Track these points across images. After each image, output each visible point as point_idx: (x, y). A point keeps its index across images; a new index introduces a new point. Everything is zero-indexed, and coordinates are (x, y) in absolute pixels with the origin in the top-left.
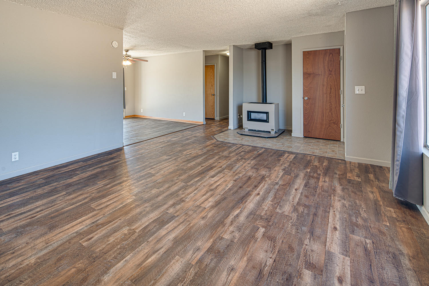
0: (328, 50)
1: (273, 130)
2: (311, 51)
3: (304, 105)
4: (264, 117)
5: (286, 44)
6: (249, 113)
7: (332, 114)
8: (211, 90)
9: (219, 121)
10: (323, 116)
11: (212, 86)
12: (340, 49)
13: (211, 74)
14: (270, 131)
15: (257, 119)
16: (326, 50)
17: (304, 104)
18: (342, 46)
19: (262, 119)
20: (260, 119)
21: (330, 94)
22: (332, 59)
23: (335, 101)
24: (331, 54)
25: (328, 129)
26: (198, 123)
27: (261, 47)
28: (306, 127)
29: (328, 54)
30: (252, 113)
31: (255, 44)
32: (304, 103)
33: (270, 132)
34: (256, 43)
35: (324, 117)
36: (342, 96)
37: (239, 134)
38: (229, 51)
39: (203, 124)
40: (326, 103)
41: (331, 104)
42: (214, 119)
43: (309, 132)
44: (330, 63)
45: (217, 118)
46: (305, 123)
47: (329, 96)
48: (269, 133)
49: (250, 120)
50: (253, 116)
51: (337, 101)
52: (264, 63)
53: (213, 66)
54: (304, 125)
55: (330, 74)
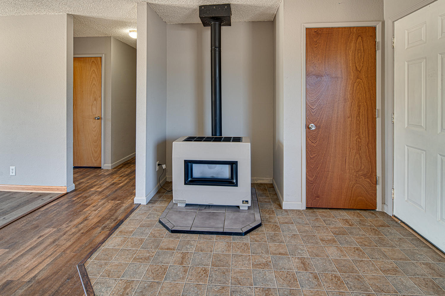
0: (355, 29)
1: (247, 202)
2: (321, 29)
3: (309, 141)
4: (225, 172)
5: (253, 22)
6: (188, 165)
7: (361, 157)
8: (94, 109)
9: (112, 174)
10: (344, 162)
11: (95, 100)
12: (374, 28)
13: (94, 75)
14: (240, 204)
15: (207, 177)
16: (350, 28)
17: (308, 139)
18: (381, 23)
19: (220, 177)
20: (215, 176)
21: (358, 118)
22: (362, 48)
23: (367, 131)
24: (360, 38)
25: (354, 187)
26: (52, 190)
27: (214, 16)
28: (312, 187)
29: (354, 37)
30: (194, 165)
31: (200, 7)
32: (307, 137)
33: (238, 207)
34: (203, 6)
35: (347, 164)
36: (378, 121)
37: (167, 228)
38: (136, 30)
39: (67, 193)
40: (350, 135)
41: (360, 138)
42: (101, 168)
43: (318, 197)
44: (358, 54)
45: (107, 165)
46: (310, 179)
47: (355, 121)
48: (238, 209)
49: (191, 181)
50: (198, 171)
51: (370, 131)
52: (217, 52)
53: (99, 59)
54: (309, 183)
55: (358, 78)
